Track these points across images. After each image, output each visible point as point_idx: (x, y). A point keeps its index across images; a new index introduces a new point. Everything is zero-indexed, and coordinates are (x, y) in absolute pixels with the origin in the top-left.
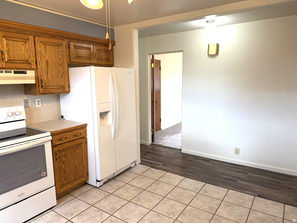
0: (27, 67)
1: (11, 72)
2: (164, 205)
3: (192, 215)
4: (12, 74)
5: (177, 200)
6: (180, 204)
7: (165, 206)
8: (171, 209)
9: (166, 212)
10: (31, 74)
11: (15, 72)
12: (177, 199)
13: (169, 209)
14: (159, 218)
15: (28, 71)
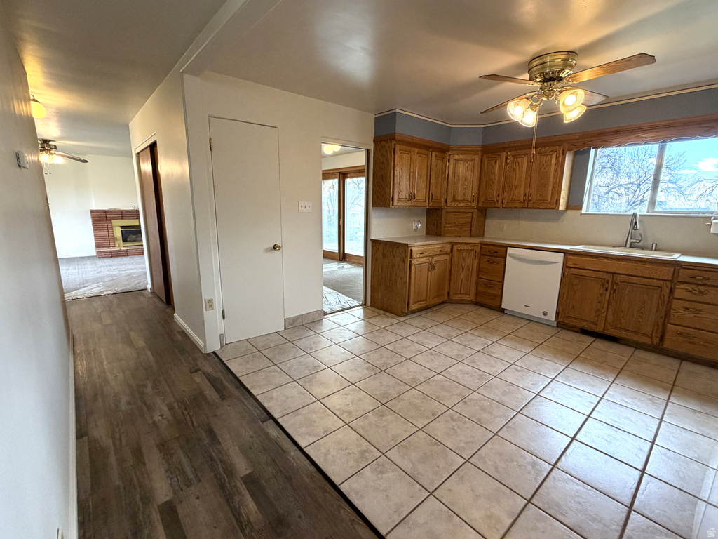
2: (469, 439)
3: (421, 410)
5: (438, 445)
6: (435, 435)
7: (467, 437)
8: (456, 428)
9: (465, 423)
12: (440, 447)
13: (458, 427)
14: (478, 416)
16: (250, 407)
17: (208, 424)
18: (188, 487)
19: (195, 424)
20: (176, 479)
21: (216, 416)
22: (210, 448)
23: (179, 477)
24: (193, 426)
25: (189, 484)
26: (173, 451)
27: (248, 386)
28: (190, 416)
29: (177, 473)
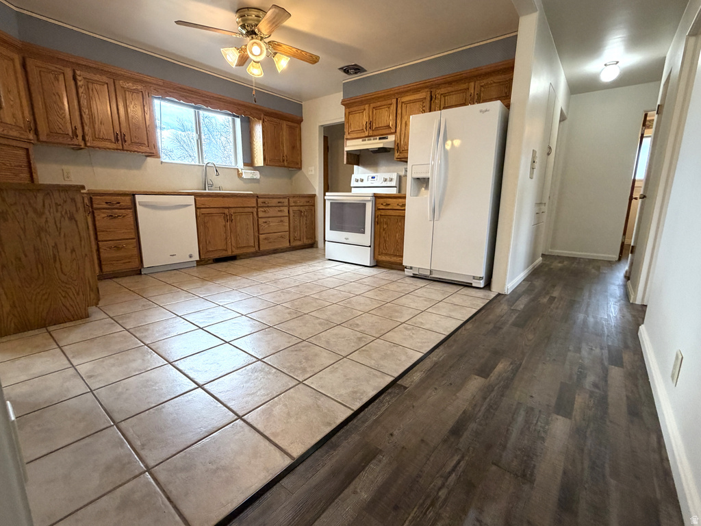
0: (387, 132)
1: (376, 139)
4: (378, 141)
10: (391, 138)
11: (380, 139)
15: (389, 136)
16: (383, 409)
17: (445, 441)
18: (532, 409)
19: (456, 458)
20: (539, 423)
21: (422, 441)
22: (478, 416)
23: (535, 422)
24: (463, 457)
25: (530, 410)
26: (519, 453)
27: (327, 430)
28: (447, 478)
29: (532, 428)
